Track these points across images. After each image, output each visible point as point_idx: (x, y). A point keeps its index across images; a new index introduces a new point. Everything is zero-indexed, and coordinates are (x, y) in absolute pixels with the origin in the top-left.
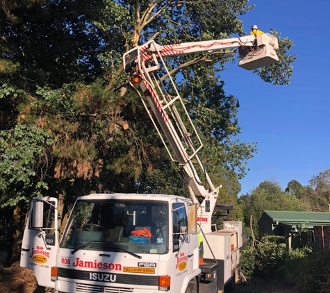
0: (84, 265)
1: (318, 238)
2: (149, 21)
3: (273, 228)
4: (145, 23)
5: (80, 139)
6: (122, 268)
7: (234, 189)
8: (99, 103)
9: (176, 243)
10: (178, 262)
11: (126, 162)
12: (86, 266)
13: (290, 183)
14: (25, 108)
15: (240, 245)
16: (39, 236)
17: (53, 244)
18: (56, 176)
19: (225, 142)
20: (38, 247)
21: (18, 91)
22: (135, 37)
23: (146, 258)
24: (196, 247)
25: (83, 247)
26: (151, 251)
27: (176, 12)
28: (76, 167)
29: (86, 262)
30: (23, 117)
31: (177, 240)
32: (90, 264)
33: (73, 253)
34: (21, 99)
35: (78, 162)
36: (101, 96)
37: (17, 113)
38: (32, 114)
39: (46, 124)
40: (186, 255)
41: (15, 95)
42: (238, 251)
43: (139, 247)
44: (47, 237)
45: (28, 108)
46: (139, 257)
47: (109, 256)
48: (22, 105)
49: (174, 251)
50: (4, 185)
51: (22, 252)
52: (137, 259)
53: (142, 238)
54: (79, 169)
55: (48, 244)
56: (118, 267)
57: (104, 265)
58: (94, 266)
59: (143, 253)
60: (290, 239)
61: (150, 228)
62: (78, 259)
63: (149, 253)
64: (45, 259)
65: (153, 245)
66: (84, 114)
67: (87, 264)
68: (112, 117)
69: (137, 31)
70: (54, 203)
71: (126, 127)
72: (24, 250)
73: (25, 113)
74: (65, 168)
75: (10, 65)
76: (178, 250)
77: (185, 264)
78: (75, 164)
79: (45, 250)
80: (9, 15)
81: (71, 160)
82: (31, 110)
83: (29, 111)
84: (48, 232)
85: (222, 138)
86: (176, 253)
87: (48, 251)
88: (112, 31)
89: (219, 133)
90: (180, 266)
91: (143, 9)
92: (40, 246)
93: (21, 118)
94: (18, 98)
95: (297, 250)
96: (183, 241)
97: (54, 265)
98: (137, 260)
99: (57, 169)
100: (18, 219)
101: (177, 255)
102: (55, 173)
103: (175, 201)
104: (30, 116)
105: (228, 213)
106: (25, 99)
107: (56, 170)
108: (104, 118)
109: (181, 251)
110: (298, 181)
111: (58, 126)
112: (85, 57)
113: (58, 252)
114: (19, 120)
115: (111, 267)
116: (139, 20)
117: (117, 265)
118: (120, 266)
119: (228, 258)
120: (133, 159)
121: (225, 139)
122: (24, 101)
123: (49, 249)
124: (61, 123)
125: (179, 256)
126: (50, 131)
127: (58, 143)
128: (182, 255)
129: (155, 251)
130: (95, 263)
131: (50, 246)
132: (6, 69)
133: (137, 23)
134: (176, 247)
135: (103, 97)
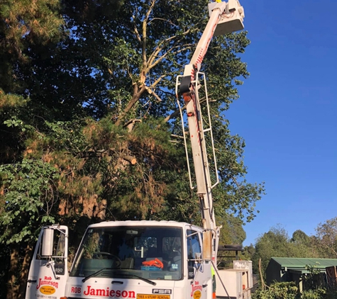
0: (96, 293)
1: (331, 279)
2: (154, 64)
3: (282, 275)
4: (151, 66)
5: (86, 175)
6: (136, 296)
7: (238, 238)
8: (107, 138)
9: (191, 270)
10: (193, 290)
11: (132, 200)
12: (97, 294)
13: (295, 233)
14: (32, 143)
15: (251, 286)
16: (48, 266)
17: (63, 273)
18: (60, 213)
19: (232, 183)
20: (46, 278)
21: (26, 126)
22: (142, 78)
23: (160, 284)
24: (209, 278)
25: (95, 275)
26: (166, 277)
27: (181, 57)
28: (82, 204)
29: (97, 290)
30: (30, 151)
31: (191, 267)
32: (102, 292)
33: (84, 281)
34: (29, 135)
35: (83, 199)
36: (111, 130)
37: (24, 149)
38: (39, 149)
39: (52, 159)
40: (200, 284)
41: (24, 130)
42: (249, 291)
43: (153, 274)
44: (56, 267)
45: (35, 143)
46: (154, 284)
47: (122, 283)
48: (29, 140)
49: (190, 278)
50: (9, 218)
51: (28, 284)
52: (151, 285)
53: (155, 268)
54: (84, 205)
55: (57, 273)
56: (132, 294)
57: (117, 293)
58: (106, 294)
59: (157, 279)
60: (301, 284)
61: (161, 259)
62: (89, 287)
63: (163, 279)
64: (53, 289)
65: (167, 272)
66: (91, 150)
67: (99, 292)
68: (120, 153)
69: (144, 73)
70: (64, 231)
71: (134, 161)
72: (30, 281)
73: (32, 148)
74: (70, 206)
75: (21, 99)
76: (193, 277)
77: (200, 294)
78: (81, 201)
79: (54, 280)
80: (21, 55)
81: (76, 197)
82: (39, 145)
83: (36, 147)
84: (57, 260)
85: (228, 178)
86: (191, 280)
87: (57, 281)
88: (117, 76)
89: (224, 173)
90: (195, 294)
91: (149, 53)
92: (48, 277)
93: (28, 154)
94: (25, 133)
95: (311, 291)
96: (197, 269)
97: (63, 296)
98: (152, 287)
99: (62, 206)
100: (15, 264)
101: (192, 282)
102: (60, 210)
103: (189, 228)
104: (37, 152)
105: (237, 253)
106: (33, 134)
107: (60, 206)
108: (111, 153)
109: (196, 279)
110: (302, 231)
111: (64, 161)
112: (90, 100)
113: (67, 281)
114: (26, 155)
115: (125, 294)
116: (145, 63)
117: (130, 292)
118: (134, 293)
119: (240, 296)
120: (140, 195)
121: (231, 180)
122: (32, 136)
123: (58, 278)
124: (68, 159)
125: (194, 283)
126: (56, 166)
127: (64, 179)
128: (197, 283)
129: (170, 277)
130: (108, 291)
131: (59, 276)
132: (17, 103)
133: (144, 66)
134: (191, 273)
135: (112, 132)
